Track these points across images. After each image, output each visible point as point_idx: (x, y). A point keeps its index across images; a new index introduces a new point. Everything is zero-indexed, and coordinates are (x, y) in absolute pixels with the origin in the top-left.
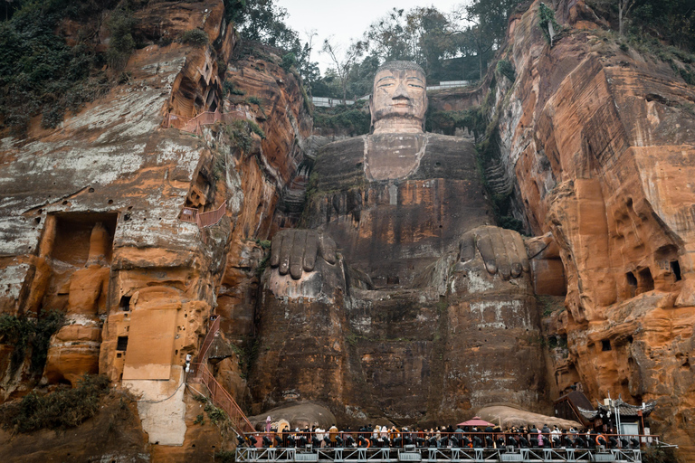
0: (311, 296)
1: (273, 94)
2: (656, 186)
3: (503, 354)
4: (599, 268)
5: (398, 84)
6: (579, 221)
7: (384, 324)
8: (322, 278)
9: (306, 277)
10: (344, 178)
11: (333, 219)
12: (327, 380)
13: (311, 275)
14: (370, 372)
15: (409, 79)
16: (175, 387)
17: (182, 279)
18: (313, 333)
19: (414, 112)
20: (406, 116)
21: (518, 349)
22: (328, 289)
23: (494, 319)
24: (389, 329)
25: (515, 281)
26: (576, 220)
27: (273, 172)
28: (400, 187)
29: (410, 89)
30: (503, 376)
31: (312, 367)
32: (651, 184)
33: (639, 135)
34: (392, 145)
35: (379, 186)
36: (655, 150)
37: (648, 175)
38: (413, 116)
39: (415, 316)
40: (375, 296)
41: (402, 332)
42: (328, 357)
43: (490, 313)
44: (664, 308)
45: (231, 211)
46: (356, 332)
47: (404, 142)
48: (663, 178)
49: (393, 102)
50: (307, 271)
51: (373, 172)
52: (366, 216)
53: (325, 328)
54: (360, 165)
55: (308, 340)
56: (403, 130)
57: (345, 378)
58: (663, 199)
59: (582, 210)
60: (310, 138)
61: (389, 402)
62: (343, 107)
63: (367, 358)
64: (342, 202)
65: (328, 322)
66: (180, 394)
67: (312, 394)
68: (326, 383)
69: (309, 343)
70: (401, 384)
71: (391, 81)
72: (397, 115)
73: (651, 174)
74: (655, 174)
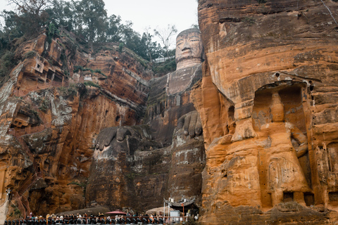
0: (106, 158)
1: (110, 65)
2: (219, 74)
3: (185, 178)
4: (214, 126)
5: (185, 42)
6: (203, 100)
7: (148, 167)
8: (113, 149)
9: (106, 149)
10: (159, 97)
11: (154, 118)
12: (110, 196)
13: (108, 147)
14: (139, 191)
15: (190, 38)
16: (4, 202)
17: (6, 158)
18: (105, 175)
19: (193, 54)
20: (188, 58)
21: (194, 174)
22: (115, 153)
23: (184, 160)
24: (150, 169)
25: (198, 138)
26: (201, 101)
27: (125, 101)
28: (182, 95)
29: (191, 43)
30: (184, 189)
31: (103, 191)
32: (216, 73)
33: (212, 46)
34: (180, 75)
35: (172, 97)
36: (220, 52)
37: (214, 69)
38: (193, 57)
39: (161, 162)
40: (144, 154)
41: (156, 170)
42: (112, 185)
44: (222, 144)
45: (54, 125)
46: (135, 172)
47: (186, 72)
48: (223, 68)
49: (182, 52)
50: (106, 146)
51: (170, 90)
52: (166, 113)
53: (111, 172)
54: (164, 89)
55: (103, 178)
56: (187, 66)
57: (123, 194)
58: (222, 80)
59: (204, 94)
61: (146, 205)
62: (168, 61)
63: (138, 184)
64: (158, 109)
65: (113, 169)
67: (102, 202)
68: (109, 197)
69: (103, 179)
70: (152, 196)
71: (181, 42)
72: (184, 58)
73: (216, 67)
74: (218, 66)
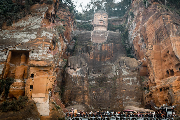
0: (79, 75)
1: (67, 18)
2: (176, 47)
3: (132, 92)
4: (159, 69)
5: (101, 17)
6: (154, 56)
7: (98, 83)
8: (82, 70)
9: (78, 70)
10: (85, 42)
11: (82, 54)
12: (84, 98)
13: (79, 69)
14: (95, 96)
15: (104, 16)
16: (47, 100)
17: (48, 70)
18: (80, 85)
19: (105, 25)
20: (103, 26)
21: (136, 91)
22: (84, 73)
23: (129, 82)
24: (100, 84)
25: (135, 72)
26: (153, 56)
27: (66, 40)
28: (101, 45)
29: (104, 18)
30: (132, 98)
31: (80, 95)
32: (175, 47)
33: (172, 34)
34: (99, 34)
35: (95, 45)
36: (176, 38)
37: (174, 45)
38: (105, 26)
39: (107, 81)
40: (96, 75)
41: (103, 85)
42: (84, 92)
43: (128, 80)
44: (177, 80)
45: (59, 51)
46: (91, 85)
47: (102, 33)
48: (178, 46)
49: (99, 22)
50: (78, 68)
51: (94, 41)
52: (92, 53)
53: (83, 84)
54: (90, 39)
55: (79, 87)
56: (102, 30)
57: (88, 98)
58: (178, 51)
59: (155, 53)
60: (76, 31)
61: (100, 105)
62: (85, 23)
63: (94, 92)
64: (85, 49)
65: (84, 82)
66: (48, 102)
67: (80, 102)
68: (83, 99)
69: (79, 88)
70: (103, 99)
71: (99, 16)
72: (100, 25)
73: (175, 44)
74: (176, 44)
